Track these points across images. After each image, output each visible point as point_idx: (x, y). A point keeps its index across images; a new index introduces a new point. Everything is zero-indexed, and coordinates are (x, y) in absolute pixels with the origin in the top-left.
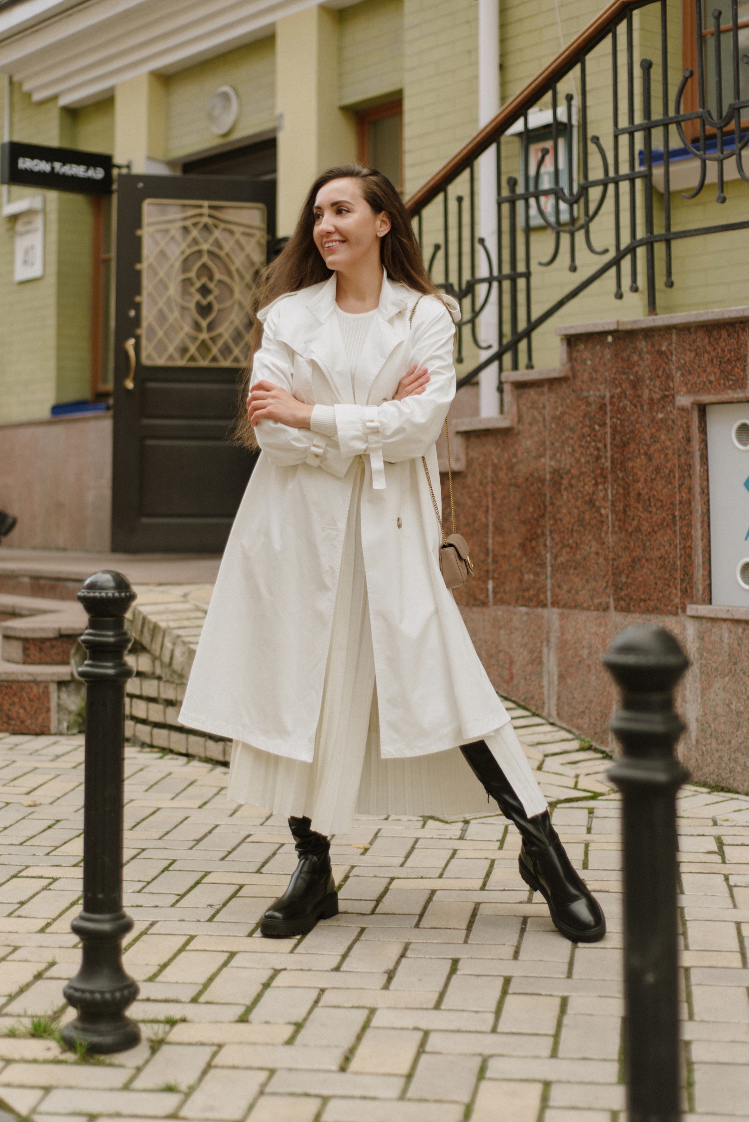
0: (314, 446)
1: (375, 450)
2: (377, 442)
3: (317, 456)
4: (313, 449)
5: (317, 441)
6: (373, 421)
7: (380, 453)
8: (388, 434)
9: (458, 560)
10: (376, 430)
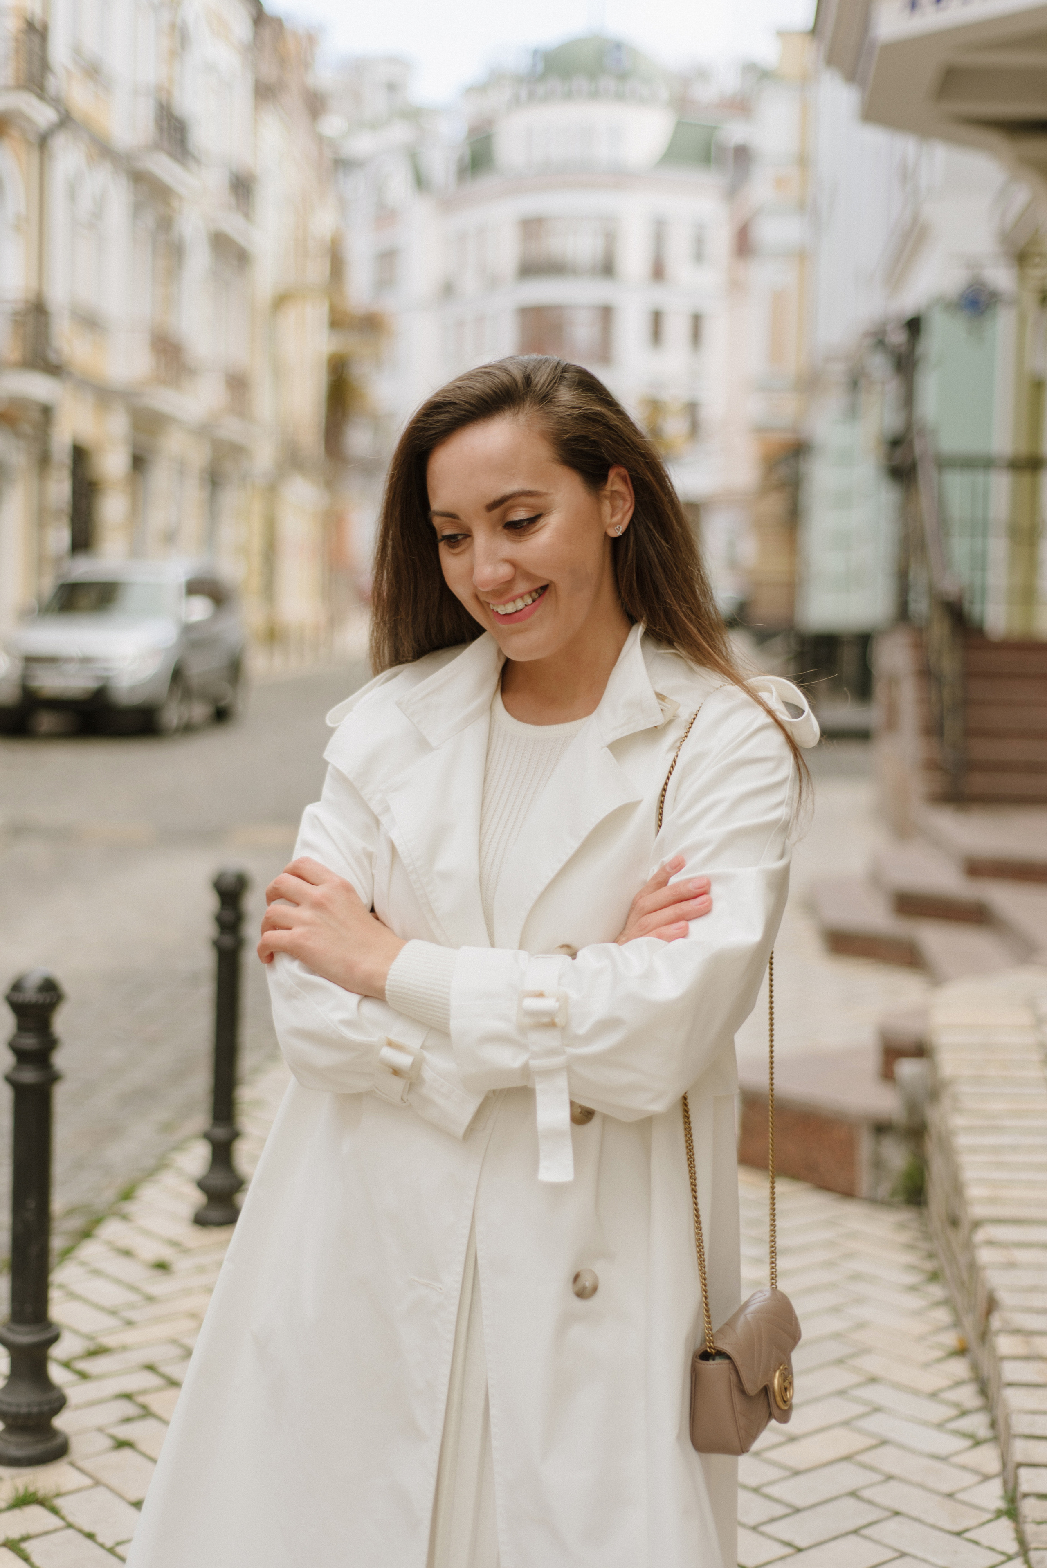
0: (390, 1044)
1: (548, 1073)
2: (552, 1052)
3: (396, 1072)
4: (387, 1053)
5: (400, 1031)
6: (541, 995)
7: (562, 1082)
8: (582, 1031)
9: (736, 1395)
10: (546, 1020)
